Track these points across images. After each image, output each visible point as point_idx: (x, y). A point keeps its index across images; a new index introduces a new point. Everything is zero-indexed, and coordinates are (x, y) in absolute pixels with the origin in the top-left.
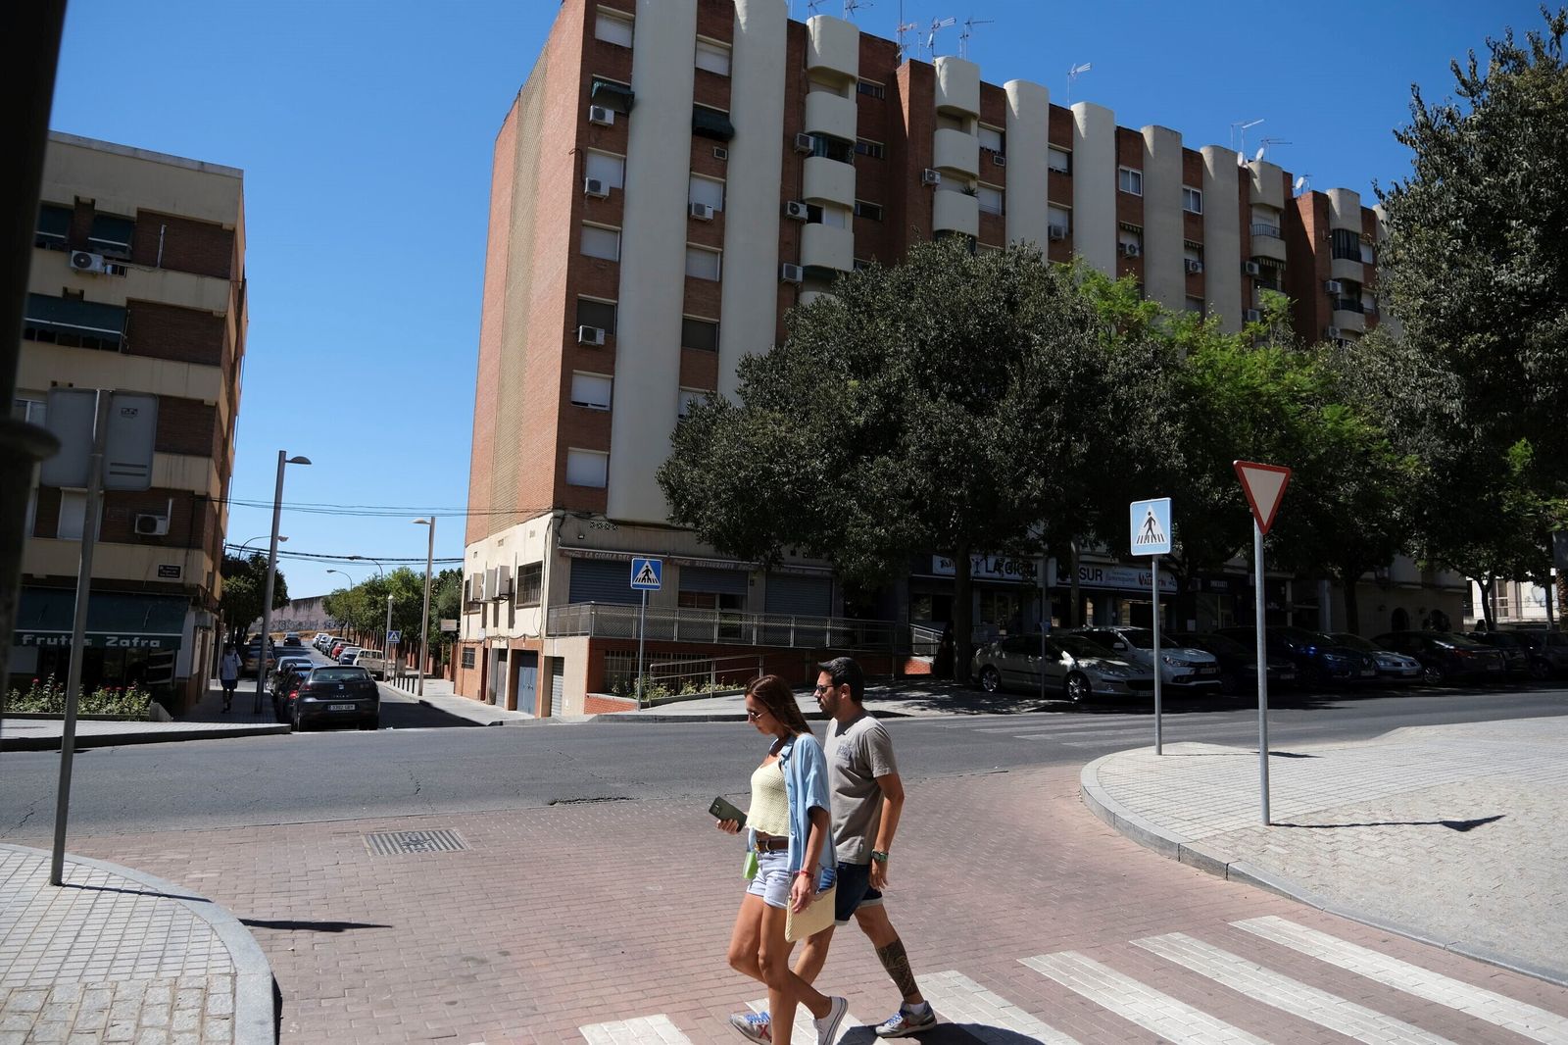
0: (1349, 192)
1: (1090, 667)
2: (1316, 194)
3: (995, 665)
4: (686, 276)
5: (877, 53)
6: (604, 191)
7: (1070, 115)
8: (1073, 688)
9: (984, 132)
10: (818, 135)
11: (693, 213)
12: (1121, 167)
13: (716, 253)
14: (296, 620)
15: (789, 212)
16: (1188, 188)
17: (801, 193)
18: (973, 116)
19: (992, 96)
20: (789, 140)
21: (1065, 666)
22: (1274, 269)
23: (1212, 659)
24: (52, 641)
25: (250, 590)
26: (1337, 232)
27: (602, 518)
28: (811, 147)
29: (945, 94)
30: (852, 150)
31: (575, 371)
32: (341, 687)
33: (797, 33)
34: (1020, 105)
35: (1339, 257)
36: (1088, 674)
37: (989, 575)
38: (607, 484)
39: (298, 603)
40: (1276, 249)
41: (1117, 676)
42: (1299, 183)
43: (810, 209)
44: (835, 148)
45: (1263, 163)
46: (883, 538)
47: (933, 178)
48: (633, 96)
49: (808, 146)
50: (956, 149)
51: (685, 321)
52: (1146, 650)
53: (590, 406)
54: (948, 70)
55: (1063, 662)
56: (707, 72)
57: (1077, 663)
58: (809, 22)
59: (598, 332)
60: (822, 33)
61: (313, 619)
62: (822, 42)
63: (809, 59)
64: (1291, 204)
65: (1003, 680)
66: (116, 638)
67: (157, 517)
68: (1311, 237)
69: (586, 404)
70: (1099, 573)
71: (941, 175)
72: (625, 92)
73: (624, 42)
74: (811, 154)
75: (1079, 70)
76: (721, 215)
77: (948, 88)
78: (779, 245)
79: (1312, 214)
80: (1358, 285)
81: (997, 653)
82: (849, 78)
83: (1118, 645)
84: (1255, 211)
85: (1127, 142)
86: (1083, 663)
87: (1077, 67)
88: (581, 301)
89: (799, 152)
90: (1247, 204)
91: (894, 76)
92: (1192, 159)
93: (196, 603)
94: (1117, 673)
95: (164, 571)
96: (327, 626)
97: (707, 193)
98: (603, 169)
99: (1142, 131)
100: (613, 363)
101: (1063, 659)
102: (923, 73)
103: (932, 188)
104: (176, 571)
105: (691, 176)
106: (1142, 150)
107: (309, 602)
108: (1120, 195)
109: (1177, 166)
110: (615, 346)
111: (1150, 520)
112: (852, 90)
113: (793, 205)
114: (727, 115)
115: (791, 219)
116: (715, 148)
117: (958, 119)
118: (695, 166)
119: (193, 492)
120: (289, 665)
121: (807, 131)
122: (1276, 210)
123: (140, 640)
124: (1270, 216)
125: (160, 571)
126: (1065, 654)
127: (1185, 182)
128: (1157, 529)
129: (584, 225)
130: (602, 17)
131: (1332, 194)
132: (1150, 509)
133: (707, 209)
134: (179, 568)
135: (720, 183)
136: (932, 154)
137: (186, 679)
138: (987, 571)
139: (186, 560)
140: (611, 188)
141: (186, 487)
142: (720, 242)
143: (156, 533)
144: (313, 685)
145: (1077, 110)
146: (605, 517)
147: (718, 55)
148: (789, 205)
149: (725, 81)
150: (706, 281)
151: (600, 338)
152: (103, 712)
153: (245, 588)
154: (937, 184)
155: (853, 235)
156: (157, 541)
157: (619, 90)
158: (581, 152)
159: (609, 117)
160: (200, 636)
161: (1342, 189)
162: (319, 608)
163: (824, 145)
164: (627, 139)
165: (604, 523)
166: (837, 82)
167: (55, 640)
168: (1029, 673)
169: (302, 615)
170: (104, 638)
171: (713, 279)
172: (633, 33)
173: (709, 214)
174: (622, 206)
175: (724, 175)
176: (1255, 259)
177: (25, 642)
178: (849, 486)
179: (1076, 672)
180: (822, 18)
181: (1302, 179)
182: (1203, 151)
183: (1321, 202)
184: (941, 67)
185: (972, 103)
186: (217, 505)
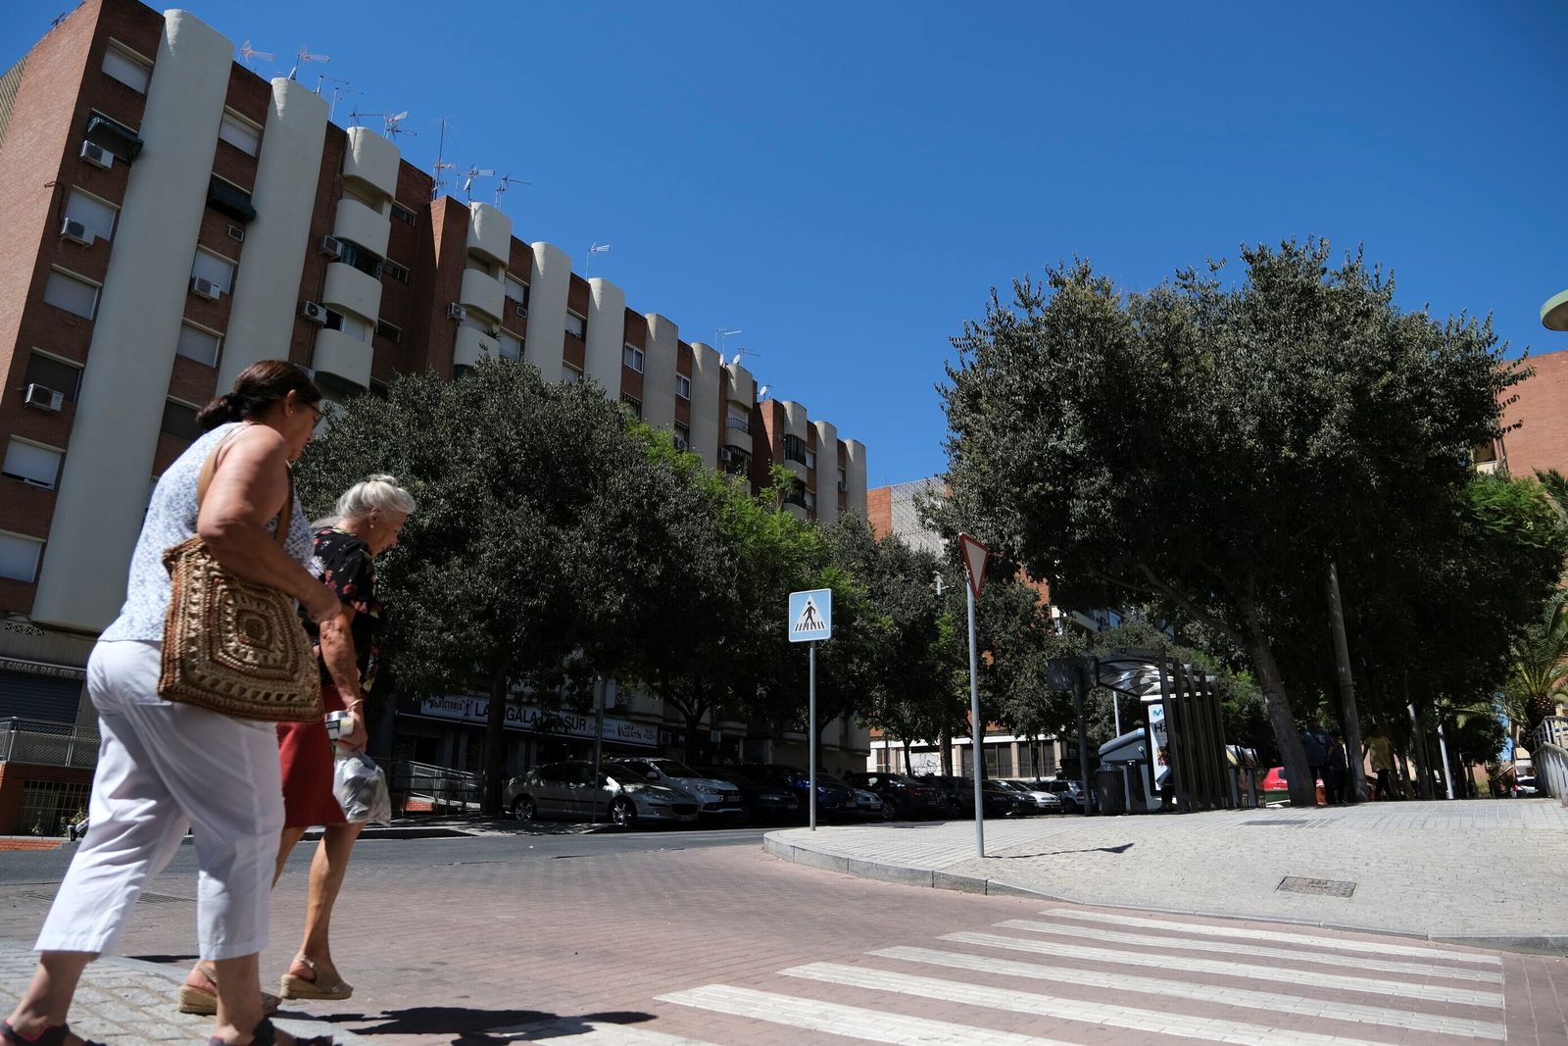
0: (800, 406)
1: (637, 792)
2: (775, 402)
3: (531, 794)
4: (177, 355)
5: (415, 184)
6: (88, 238)
7: (587, 287)
8: (617, 814)
9: (509, 281)
10: (348, 243)
11: (196, 288)
12: (627, 344)
13: (216, 337)
15: (306, 312)
16: (680, 375)
17: (322, 296)
18: (501, 264)
19: (521, 252)
20: (315, 241)
21: (610, 792)
22: (742, 459)
23: (735, 788)
26: (790, 437)
27: (24, 619)
28: (339, 252)
29: (478, 237)
30: (380, 267)
31: (13, 435)
33: (336, 139)
34: (545, 265)
35: (790, 458)
36: (635, 798)
37: (478, 718)
38: (37, 579)
40: (745, 442)
41: (663, 799)
42: (763, 391)
43: (329, 314)
44: (364, 260)
45: (738, 366)
46: (451, 644)
47: (459, 313)
48: (140, 144)
49: (335, 250)
50: (483, 291)
51: (169, 404)
52: (678, 779)
53: (26, 481)
54: (483, 215)
55: (607, 788)
56: (231, 146)
57: (623, 789)
58: (350, 131)
59: (54, 394)
60: (363, 145)
62: (361, 154)
63: (345, 166)
64: (757, 406)
65: (539, 809)
68: (770, 437)
69: (23, 479)
70: (583, 722)
71: (467, 313)
72: (132, 138)
73: (139, 88)
74: (338, 260)
75: (598, 249)
76: (228, 297)
77: (481, 233)
78: (292, 344)
79: (772, 419)
80: (803, 483)
81: (534, 782)
82: (387, 197)
83: (652, 774)
84: (730, 407)
85: (634, 323)
86: (629, 789)
87: (597, 246)
88: (34, 355)
89: (325, 254)
90: (725, 401)
91: (428, 208)
92: (684, 350)
94: (662, 797)
97: (214, 271)
98: (88, 213)
99: (647, 316)
100: (68, 436)
101: (607, 784)
102: (457, 213)
103: (456, 322)
105: (198, 248)
106: (645, 333)
108: (625, 368)
109: (673, 353)
110: (73, 416)
111: (810, 610)
112: (387, 209)
113: (311, 306)
114: (248, 197)
115: (307, 320)
116: (231, 227)
117: (487, 263)
118: (205, 239)
121: (334, 236)
122: (745, 408)
124: (741, 413)
126: (609, 780)
127: (678, 370)
128: (817, 617)
129: (54, 270)
130: (113, 52)
131: (787, 404)
132: (810, 599)
133: (213, 288)
135: (230, 264)
136: (460, 290)
138: (477, 714)
140: (96, 237)
142: (223, 325)
145: (594, 283)
146: (29, 619)
147: (247, 133)
148: (307, 306)
149: (252, 161)
150: (199, 363)
151: (56, 402)
154: (462, 320)
155: (371, 350)
157: (125, 134)
158: (63, 189)
159: (107, 159)
161: (794, 402)
163: (352, 255)
164: (125, 189)
165: (26, 626)
166: (373, 197)
168: (569, 801)
171: (208, 364)
172: (149, 80)
173: (215, 293)
174: (107, 260)
175: (237, 257)
176: (729, 447)
178: (413, 587)
179: (622, 797)
180: (364, 131)
181: (765, 388)
182: (693, 346)
183: (778, 409)
184: (476, 212)
185: (503, 253)
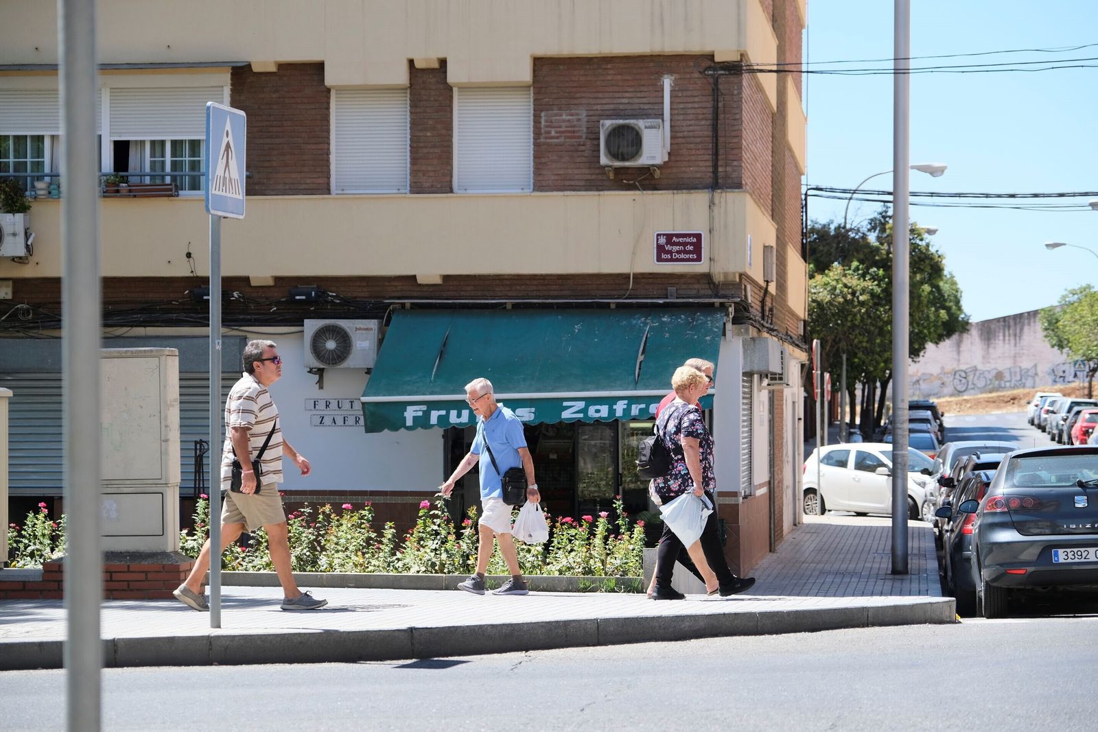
14: (988, 367)
24: (459, 416)
25: (873, 294)
32: (1081, 503)
39: (989, 329)
61: (1026, 364)
66: (582, 404)
67: (641, 124)
93: (742, 316)
95: (669, 246)
96: (1058, 377)
104: (692, 246)
107: (1014, 324)
119: (711, 57)
120: (965, 458)
123: (629, 405)
125: (660, 249)
134: (699, 236)
137: (735, 494)
139: (711, 219)
141: (693, 44)
143: (644, 160)
144: (1008, 499)
152: (552, 570)
153: (863, 291)
156: (646, 180)
160: (762, 397)
162: (1035, 336)
167: (465, 413)
169: (1002, 355)
170: (558, 404)
177: (409, 423)
186: (769, 82)
